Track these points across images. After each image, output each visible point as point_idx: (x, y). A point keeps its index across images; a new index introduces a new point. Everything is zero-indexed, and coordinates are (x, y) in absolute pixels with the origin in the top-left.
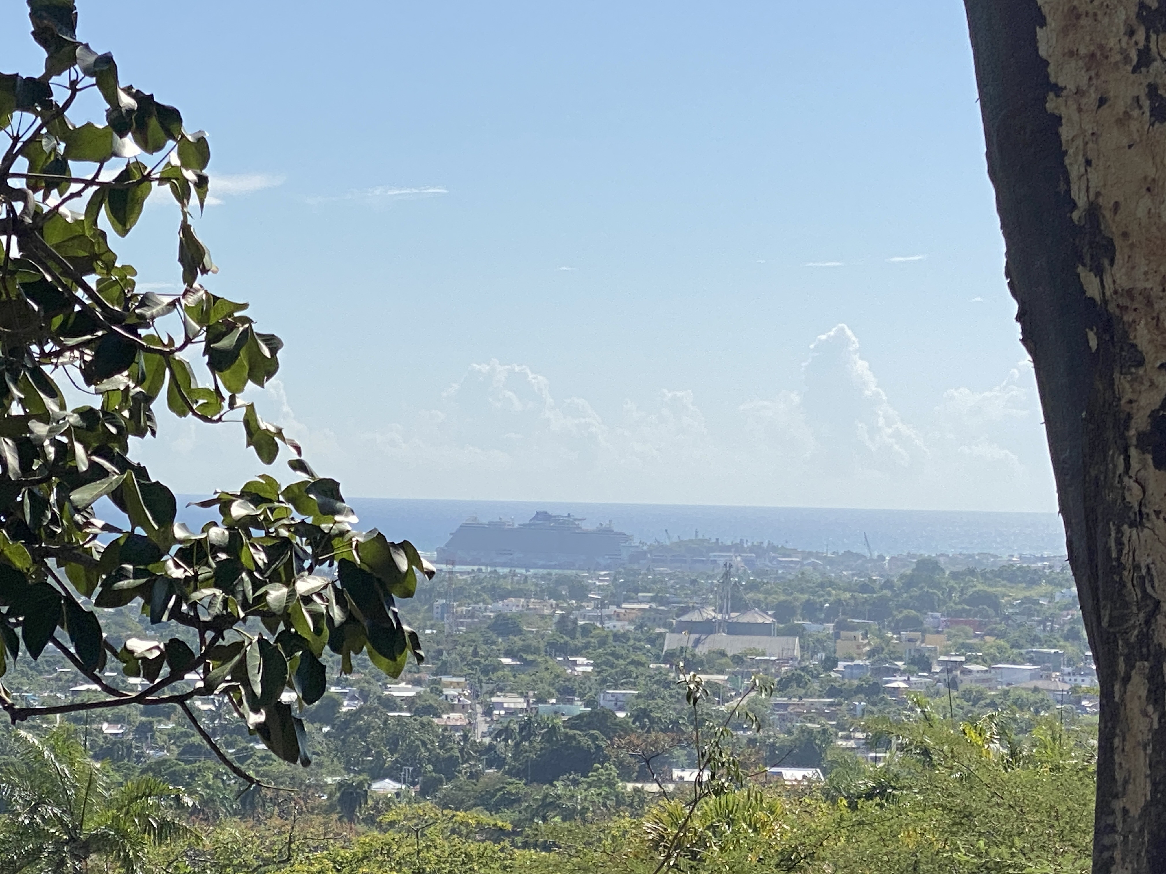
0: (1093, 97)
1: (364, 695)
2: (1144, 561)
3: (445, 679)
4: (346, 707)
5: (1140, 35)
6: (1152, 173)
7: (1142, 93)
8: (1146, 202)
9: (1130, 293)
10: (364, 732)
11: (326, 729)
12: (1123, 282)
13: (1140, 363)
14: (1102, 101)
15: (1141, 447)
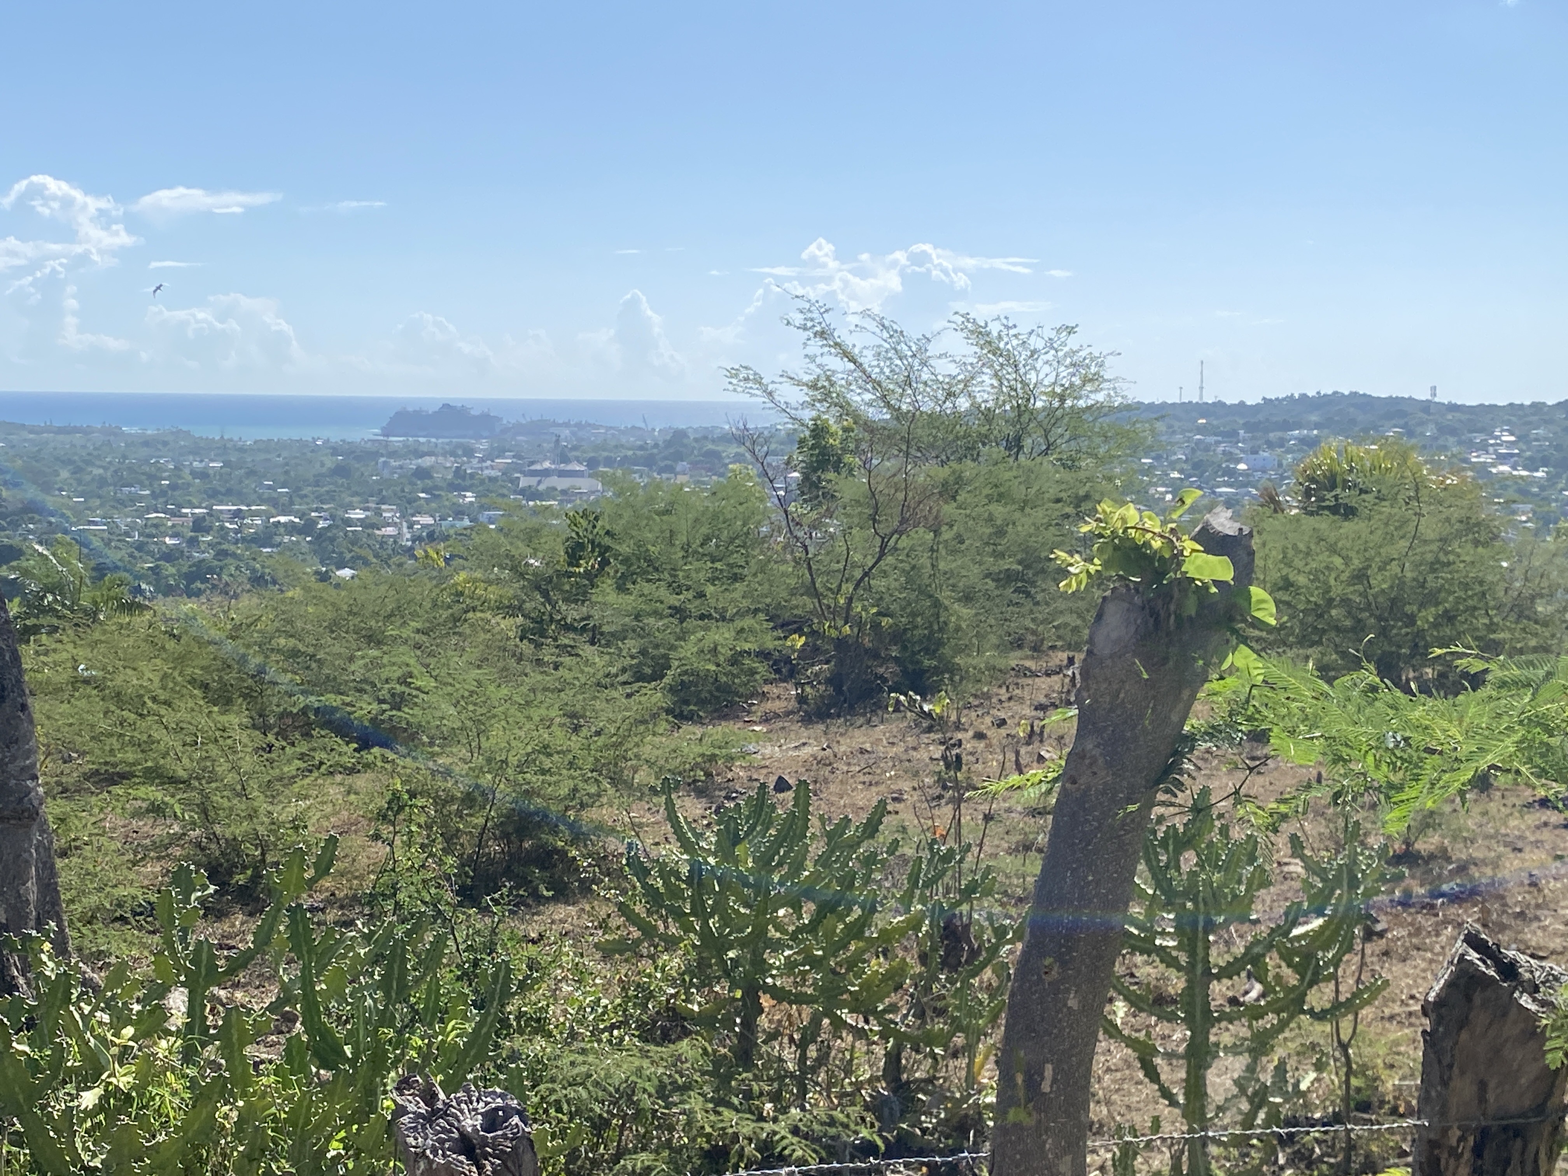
1: (333, 517)
3: (383, 507)
4: (321, 524)
10: (332, 540)
11: (308, 539)
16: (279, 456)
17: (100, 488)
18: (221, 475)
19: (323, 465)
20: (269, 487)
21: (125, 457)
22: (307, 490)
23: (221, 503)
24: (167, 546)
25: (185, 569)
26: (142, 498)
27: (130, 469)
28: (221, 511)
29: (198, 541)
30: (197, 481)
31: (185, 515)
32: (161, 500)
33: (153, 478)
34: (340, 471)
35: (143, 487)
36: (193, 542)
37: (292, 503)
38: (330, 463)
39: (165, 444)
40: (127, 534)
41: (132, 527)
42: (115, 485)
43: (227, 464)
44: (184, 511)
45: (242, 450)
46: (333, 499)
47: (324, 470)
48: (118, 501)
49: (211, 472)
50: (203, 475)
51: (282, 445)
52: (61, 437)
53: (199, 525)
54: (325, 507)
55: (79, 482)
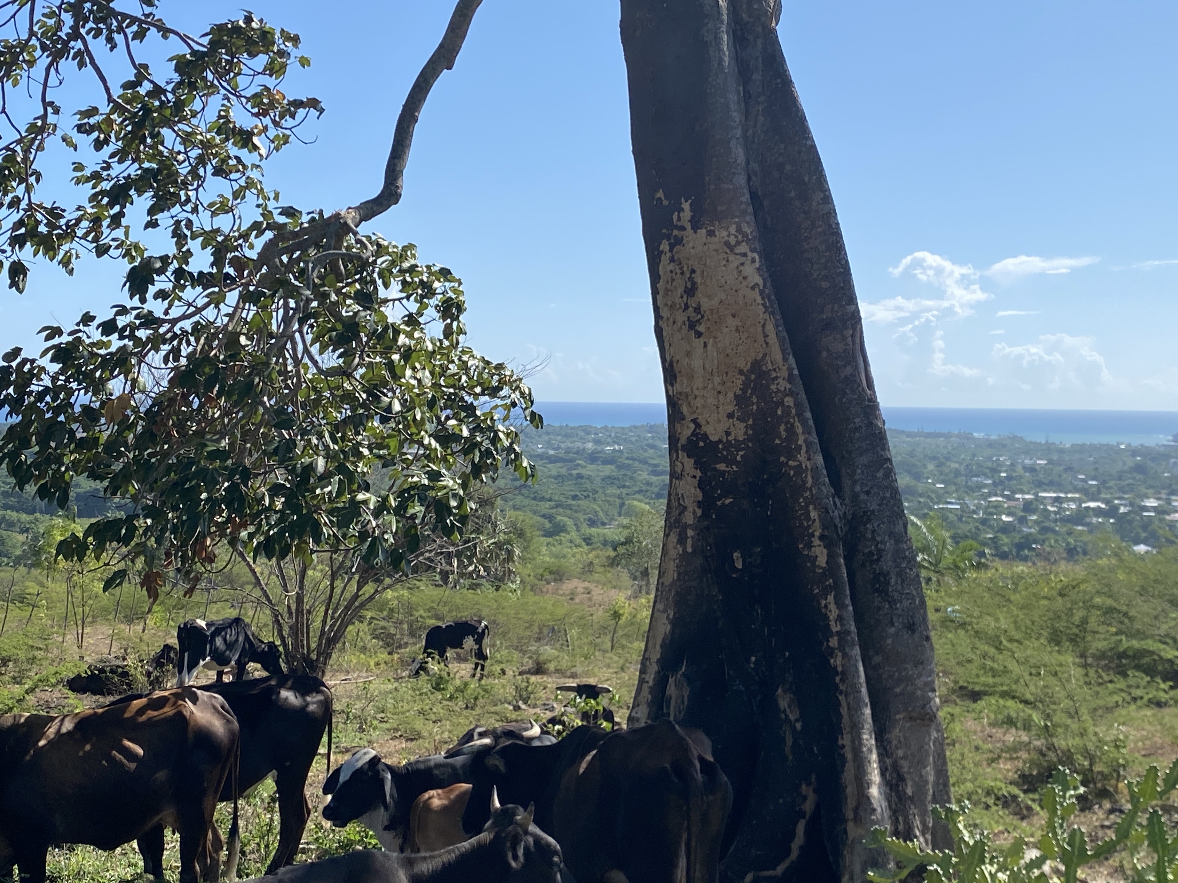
0: (672, 320)
2: (680, 492)
4: (1122, 510)
5: (685, 299)
6: (688, 348)
7: (686, 319)
8: (687, 360)
9: (681, 393)
10: (1131, 522)
11: (1112, 521)
12: (680, 390)
13: (684, 419)
14: (674, 322)
15: (683, 451)
16: (1090, 456)
17: (956, 477)
18: (1045, 470)
19: (1124, 464)
20: (1082, 480)
21: (974, 456)
22: (1111, 484)
23: (1045, 491)
24: (1004, 522)
25: (1017, 540)
26: (985, 486)
27: (979, 465)
28: (1045, 498)
29: (1027, 520)
30: (1027, 474)
31: (1018, 499)
32: (1000, 487)
33: (995, 471)
34: (1139, 469)
35: (987, 477)
36: (1023, 520)
37: (1099, 492)
38: (1130, 462)
39: (1004, 446)
40: (974, 512)
41: (979, 507)
42: (966, 476)
43: (1050, 462)
44: (1017, 496)
45: (1062, 451)
46: (1132, 490)
47: (1126, 468)
48: (969, 487)
49: (1038, 467)
50: (1032, 469)
51: (1094, 448)
52: (929, 440)
53: (1028, 507)
54: (1126, 496)
55: (941, 473)
